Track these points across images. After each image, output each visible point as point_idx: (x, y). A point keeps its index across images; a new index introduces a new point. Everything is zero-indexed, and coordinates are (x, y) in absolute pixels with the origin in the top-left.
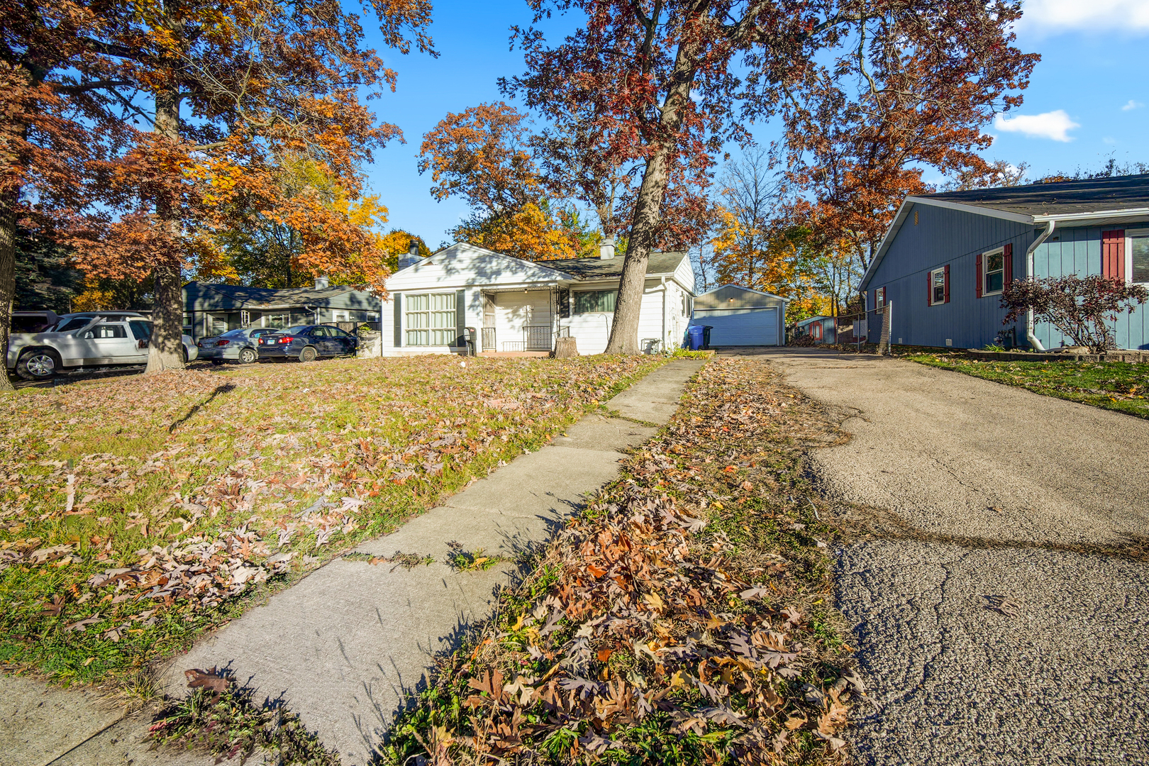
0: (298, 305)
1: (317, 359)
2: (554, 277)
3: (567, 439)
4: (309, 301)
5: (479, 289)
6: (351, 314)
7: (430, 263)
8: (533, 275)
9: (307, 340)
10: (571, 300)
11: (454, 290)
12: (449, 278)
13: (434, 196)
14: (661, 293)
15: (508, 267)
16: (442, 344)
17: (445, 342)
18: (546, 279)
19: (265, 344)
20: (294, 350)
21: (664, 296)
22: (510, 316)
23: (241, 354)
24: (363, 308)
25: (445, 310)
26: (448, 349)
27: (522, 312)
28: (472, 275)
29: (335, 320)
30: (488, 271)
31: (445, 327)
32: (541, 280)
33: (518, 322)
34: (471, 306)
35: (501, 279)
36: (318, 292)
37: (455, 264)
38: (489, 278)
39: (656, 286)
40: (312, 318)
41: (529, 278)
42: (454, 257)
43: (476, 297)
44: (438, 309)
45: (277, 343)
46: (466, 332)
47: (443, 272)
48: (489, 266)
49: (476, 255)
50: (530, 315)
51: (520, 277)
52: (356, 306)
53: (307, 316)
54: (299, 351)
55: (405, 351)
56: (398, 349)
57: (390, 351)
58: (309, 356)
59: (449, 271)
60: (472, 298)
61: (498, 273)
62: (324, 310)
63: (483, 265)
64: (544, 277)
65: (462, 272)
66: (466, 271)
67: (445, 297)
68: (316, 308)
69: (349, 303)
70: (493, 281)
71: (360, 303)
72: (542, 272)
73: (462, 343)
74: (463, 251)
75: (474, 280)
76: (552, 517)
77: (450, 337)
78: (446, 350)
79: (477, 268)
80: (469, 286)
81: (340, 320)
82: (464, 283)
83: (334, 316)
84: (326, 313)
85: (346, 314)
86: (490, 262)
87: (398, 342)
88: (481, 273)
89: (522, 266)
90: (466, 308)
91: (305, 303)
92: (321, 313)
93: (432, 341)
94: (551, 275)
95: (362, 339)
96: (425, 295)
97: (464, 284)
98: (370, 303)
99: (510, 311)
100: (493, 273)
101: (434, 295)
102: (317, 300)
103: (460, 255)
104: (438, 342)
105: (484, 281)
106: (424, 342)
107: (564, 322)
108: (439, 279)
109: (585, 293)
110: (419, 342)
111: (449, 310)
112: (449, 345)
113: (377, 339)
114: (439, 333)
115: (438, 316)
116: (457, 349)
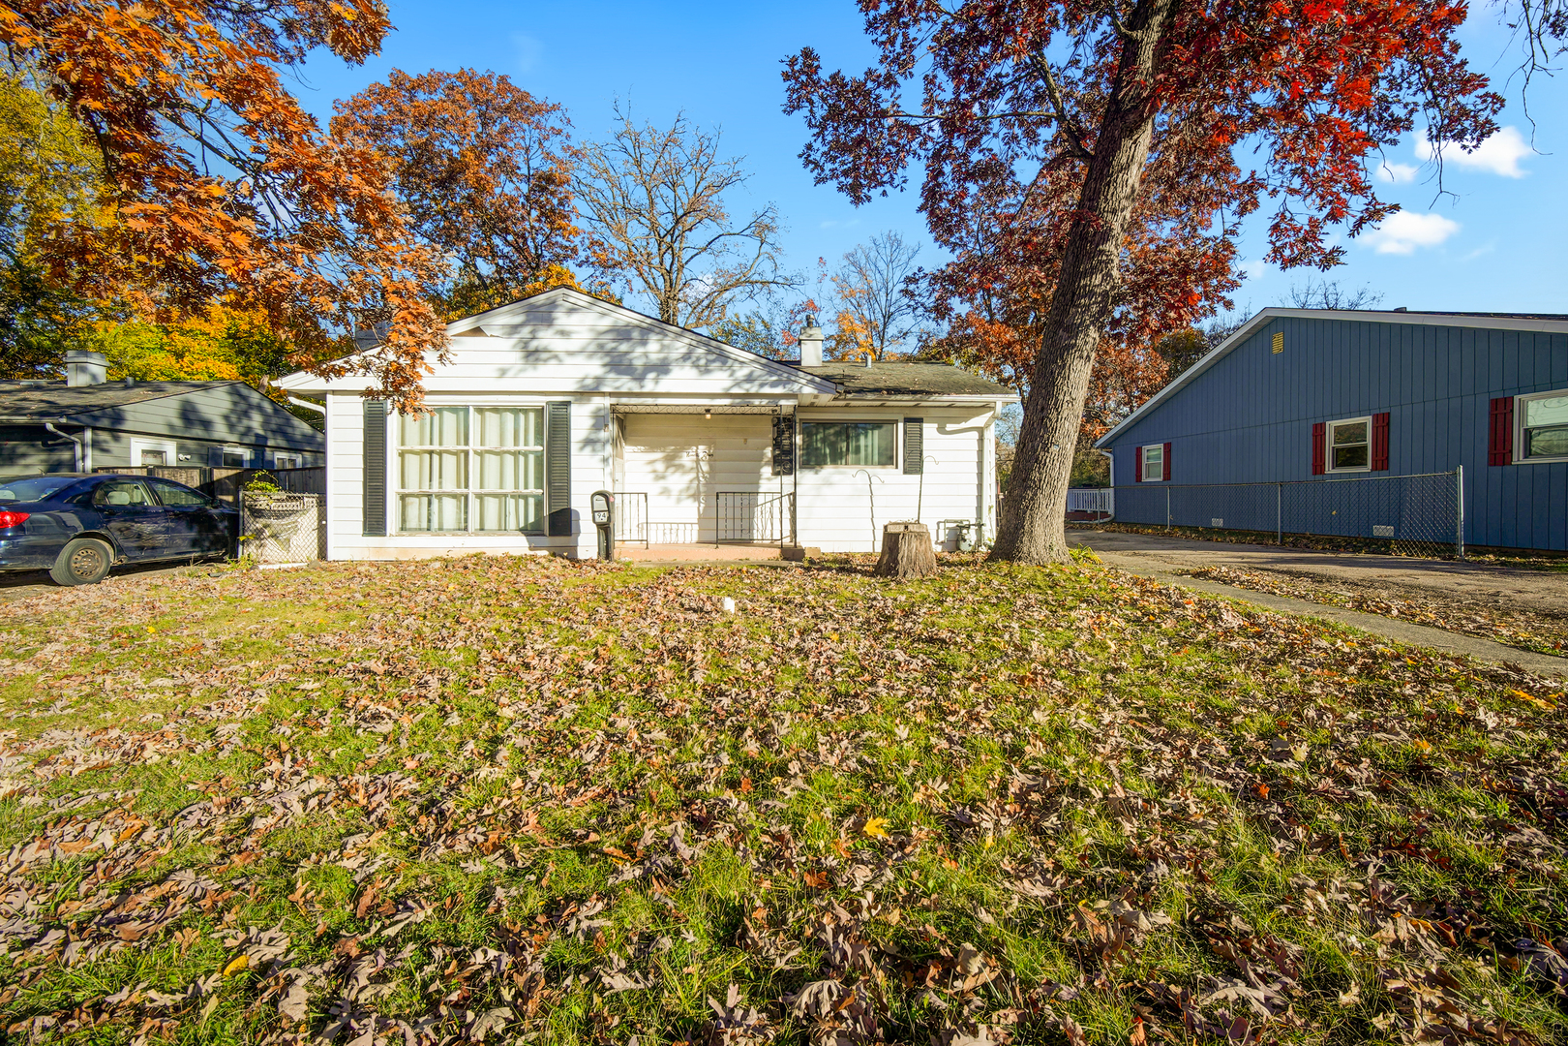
0: (21, 420)
1: (115, 571)
2: (796, 387)
4: (53, 410)
5: (607, 402)
6: (181, 449)
7: (477, 331)
8: (749, 379)
9: (71, 519)
10: (799, 439)
11: (540, 401)
12: (530, 372)
14: (975, 435)
15: (686, 357)
16: (502, 529)
17: (512, 524)
18: (779, 390)
20: (32, 550)
21: (981, 441)
22: (660, 467)
24: (217, 435)
25: (510, 446)
26: (520, 540)
27: (687, 459)
28: (594, 368)
29: (137, 460)
30: (639, 363)
31: (509, 488)
32: (767, 390)
33: (678, 481)
34: (588, 442)
35: (666, 384)
36: (78, 390)
37: (546, 338)
38: (640, 379)
39: (966, 419)
40: (66, 455)
41: (738, 384)
42: (548, 321)
43: (599, 421)
44: (493, 443)
46: (598, 503)
47: (516, 357)
48: (639, 350)
49: (606, 323)
50: (705, 467)
51: (718, 381)
52: (198, 432)
53: (51, 449)
54: (53, 551)
55: (394, 545)
56: (375, 541)
57: (349, 544)
58: (87, 564)
59: (532, 355)
60: (590, 422)
61: (662, 368)
62: (104, 436)
63: (624, 347)
64: (774, 385)
65: (568, 360)
66: (580, 359)
67: (510, 417)
68: (81, 429)
69: (178, 422)
70: (649, 386)
71: (207, 424)
72: (770, 373)
73: (563, 528)
74: (571, 311)
75: (599, 380)
77: (521, 514)
78: (519, 545)
79: (608, 353)
80: (584, 394)
81: (151, 461)
82: (572, 386)
83: (136, 452)
84: (112, 445)
85: (170, 449)
86: (644, 342)
87: (374, 522)
88: (618, 364)
89: (723, 358)
90: (574, 447)
91: (43, 414)
92: (95, 444)
93: (474, 522)
94: (789, 381)
95: (257, 513)
96: (454, 409)
97: (572, 388)
98: (231, 427)
99: (659, 455)
100: (650, 368)
101: (480, 410)
102: (86, 410)
103: (562, 319)
104: (491, 522)
105: (626, 384)
106: (451, 523)
107: (783, 482)
108: (503, 373)
109: (826, 425)
110: (435, 525)
111: (521, 447)
112: (530, 531)
113: (304, 511)
114: (492, 505)
115: (492, 462)
116: (547, 540)
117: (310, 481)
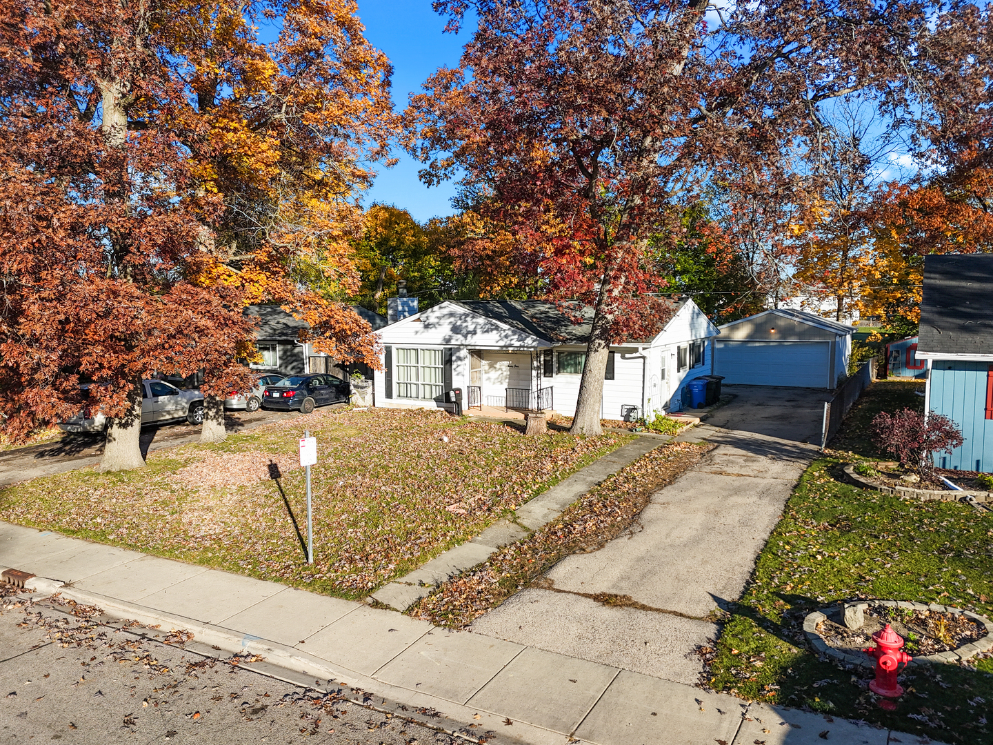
3: (479, 538)
10: (555, 359)
11: (441, 347)
13: (423, 180)
14: (642, 360)
16: (430, 399)
17: (434, 397)
19: (270, 396)
21: (644, 363)
23: (248, 404)
25: (433, 365)
26: (434, 404)
31: (433, 382)
39: (636, 352)
44: (427, 364)
45: (282, 396)
46: (452, 394)
55: (396, 403)
56: (389, 400)
57: (382, 402)
67: (433, 353)
73: (449, 400)
76: (451, 574)
77: (437, 392)
78: (433, 405)
87: (389, 394)
93: (421, 395)
95: (355, 386)
96: (415, 350)
101: (423, 350)
104: (427, 396)
106: (414, 395)
107: (546, 382)
109: (569, 353)
110: (409, 395)
111: (437, 366)
112: (437, 400)
113: (369, 387)
114: (428, 388)
115: (427, 370)
116: (444, 404)
117: (369, 375)
